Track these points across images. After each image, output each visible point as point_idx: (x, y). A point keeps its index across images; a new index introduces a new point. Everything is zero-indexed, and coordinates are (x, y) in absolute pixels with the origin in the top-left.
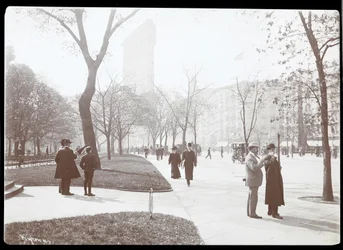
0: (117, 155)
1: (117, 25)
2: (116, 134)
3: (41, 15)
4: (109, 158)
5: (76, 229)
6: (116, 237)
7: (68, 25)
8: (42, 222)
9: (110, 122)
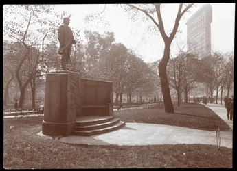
0: (184, 103)
1: (185, 10)
2: (182, 88)
3: (132, 10)
4: (179, 105)
5: (165, 153)
6: (194, 161)
7: (150, 14)
8: (142, 147)
9: (179, 79)
